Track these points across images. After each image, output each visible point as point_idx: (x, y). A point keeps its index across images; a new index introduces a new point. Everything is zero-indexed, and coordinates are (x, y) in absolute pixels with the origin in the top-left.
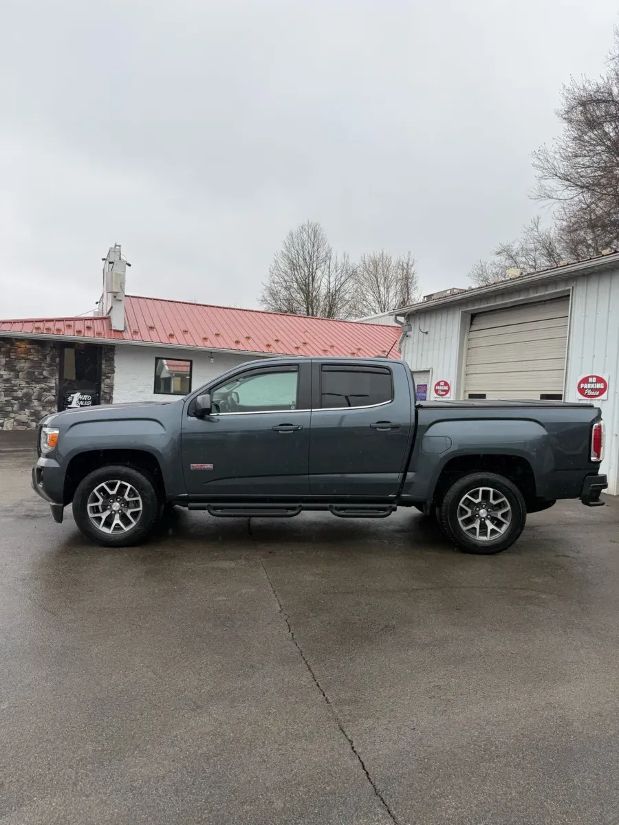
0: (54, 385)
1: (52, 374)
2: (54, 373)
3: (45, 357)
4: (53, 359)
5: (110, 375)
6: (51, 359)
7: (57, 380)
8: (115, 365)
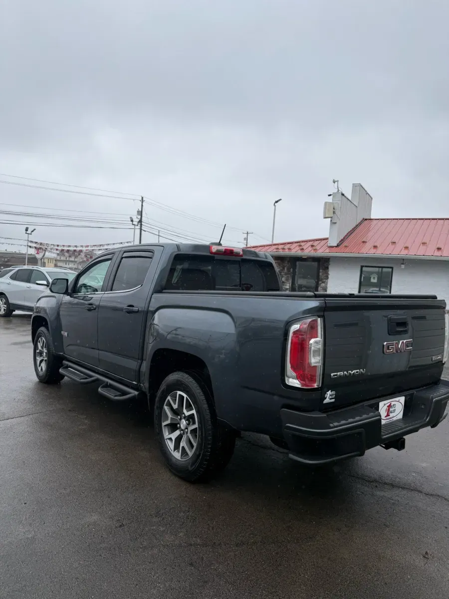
0: (288, 287)
1: (287, 280)
2: (288, 279)
3: (284, 268)
4: (289, 270)
5: (325, 280)
6: (288, 269)
7: (291, 284)
8: (329, 273)
